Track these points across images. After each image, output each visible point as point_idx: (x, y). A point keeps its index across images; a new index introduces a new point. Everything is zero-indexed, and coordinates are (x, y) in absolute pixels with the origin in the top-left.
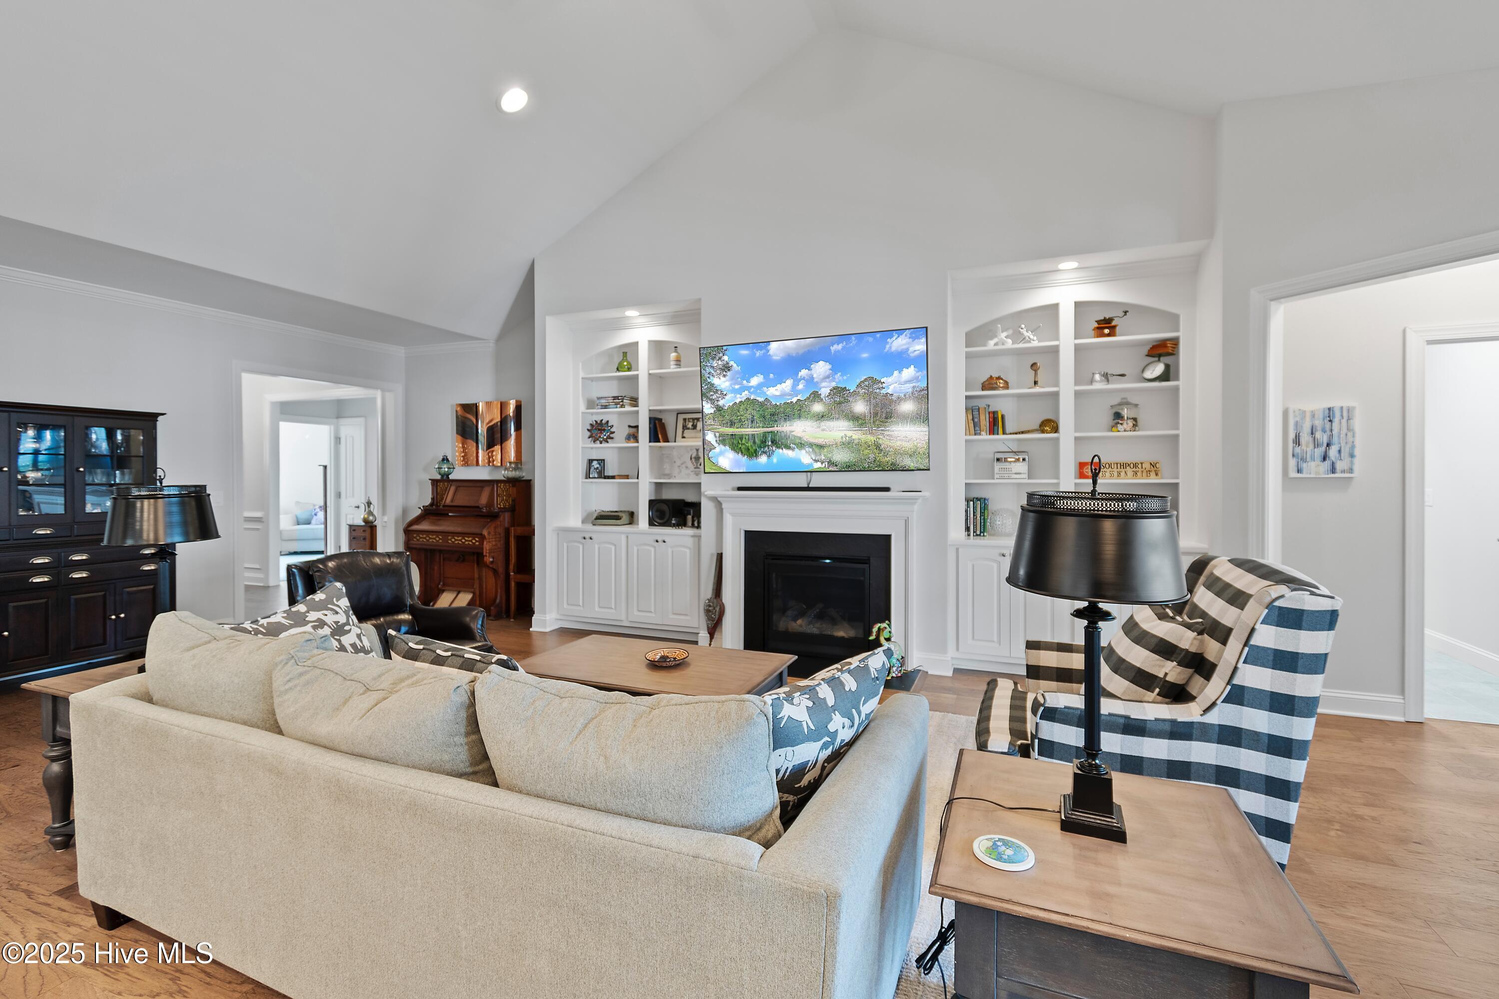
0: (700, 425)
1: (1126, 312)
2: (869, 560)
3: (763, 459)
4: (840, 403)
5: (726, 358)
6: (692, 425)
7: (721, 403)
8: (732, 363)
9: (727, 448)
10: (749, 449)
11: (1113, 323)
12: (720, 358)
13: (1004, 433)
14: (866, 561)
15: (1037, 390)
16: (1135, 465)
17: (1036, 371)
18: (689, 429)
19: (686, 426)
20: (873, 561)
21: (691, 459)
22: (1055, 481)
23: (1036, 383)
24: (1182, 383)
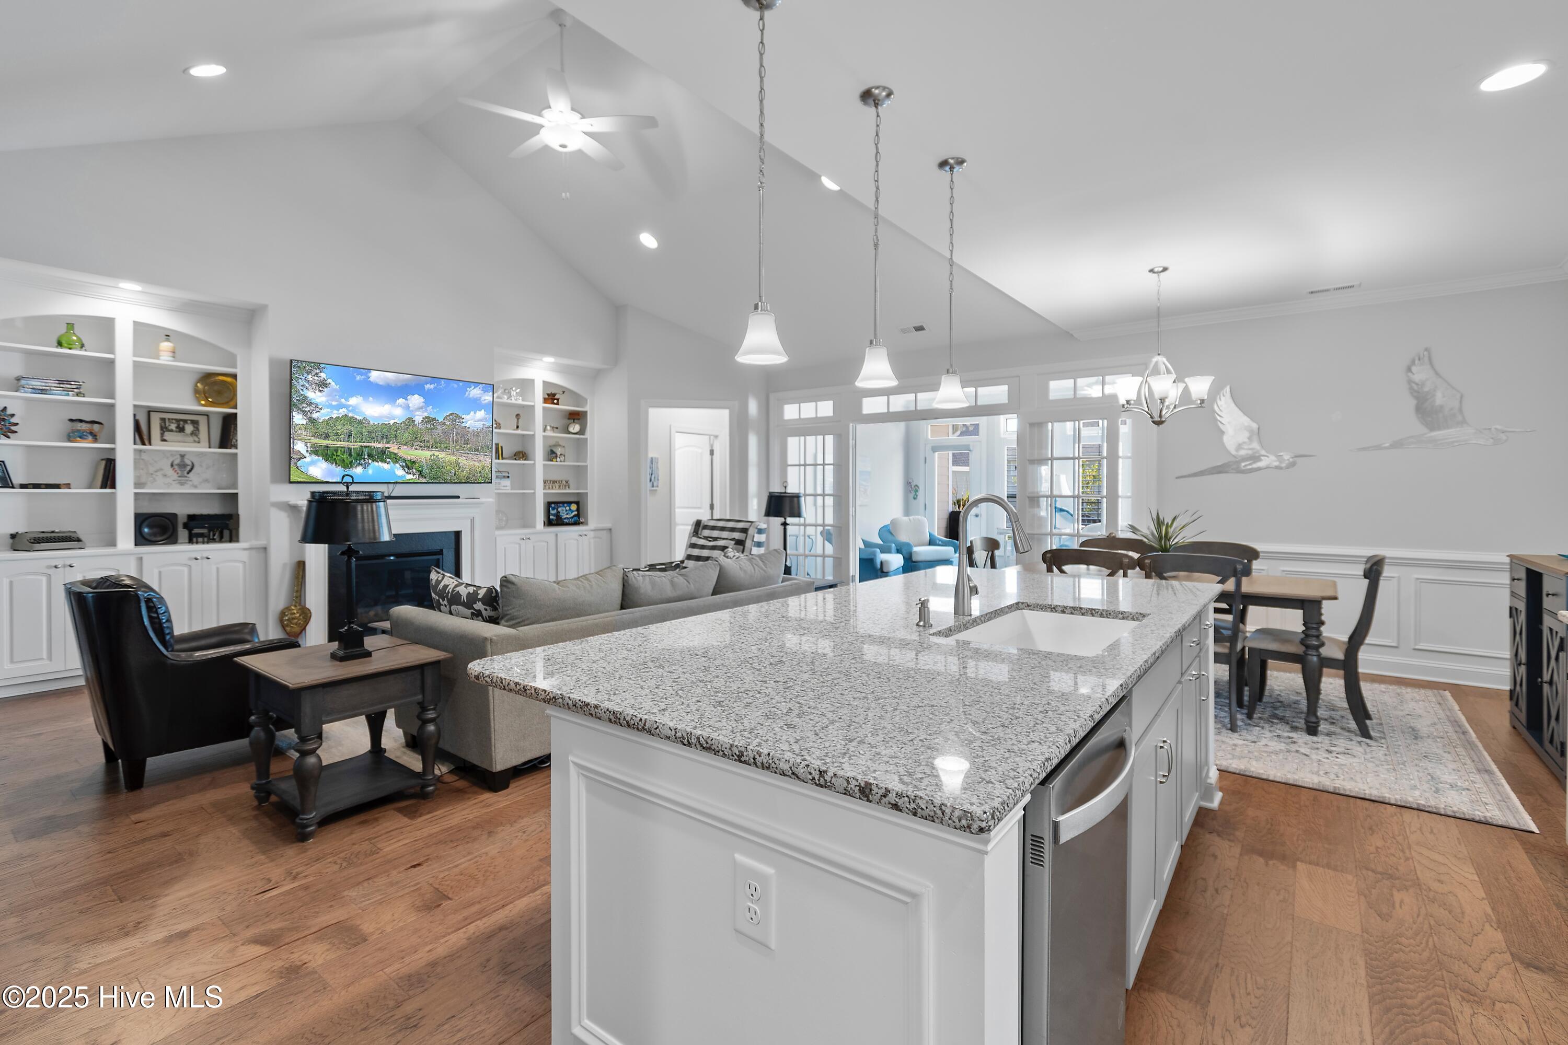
0: (189, 428)
1: (564, 392)
2: (442, 550)
3: (358, 470)
4: (431, 429)
5: (323, 375)
6: (177, 428)
7: (315, 415)
8: (329, 381)
9: (320, 458)
10: (344, 461)
11: (556, 397)
12: (316, 374)
13: (503, 459)
14: (441, 552)
15: (519, 432)
16: (559, 482)
17: (518, 419)
18: (172, 431)
19: (166, 428)
20: (445, 552)
21: (172, 465)
22: (532, 491)
23: (518, 427)
24: (588, 435)
